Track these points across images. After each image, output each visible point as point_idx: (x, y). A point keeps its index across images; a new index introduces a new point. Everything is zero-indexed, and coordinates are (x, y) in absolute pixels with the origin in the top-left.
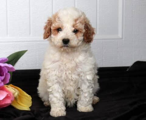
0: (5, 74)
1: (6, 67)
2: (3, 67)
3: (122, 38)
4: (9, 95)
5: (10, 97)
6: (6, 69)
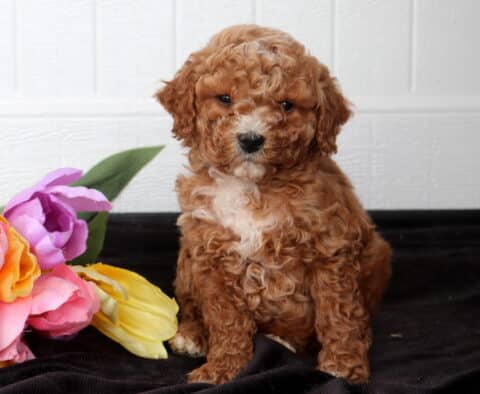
0: (71, 226)
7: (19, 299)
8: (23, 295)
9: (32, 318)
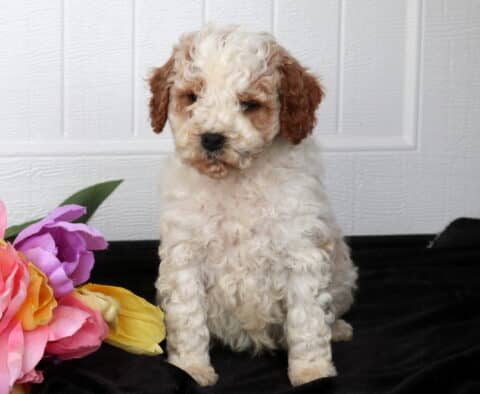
0: (78, 256)
1: (81, 233)
2: (73, 233)
3: (415, 148)
4: (91, 321)
5: (92, 324)
6: (82, 239)
7: (39, 328)
8: (43, 323)
9: (50, 344)
